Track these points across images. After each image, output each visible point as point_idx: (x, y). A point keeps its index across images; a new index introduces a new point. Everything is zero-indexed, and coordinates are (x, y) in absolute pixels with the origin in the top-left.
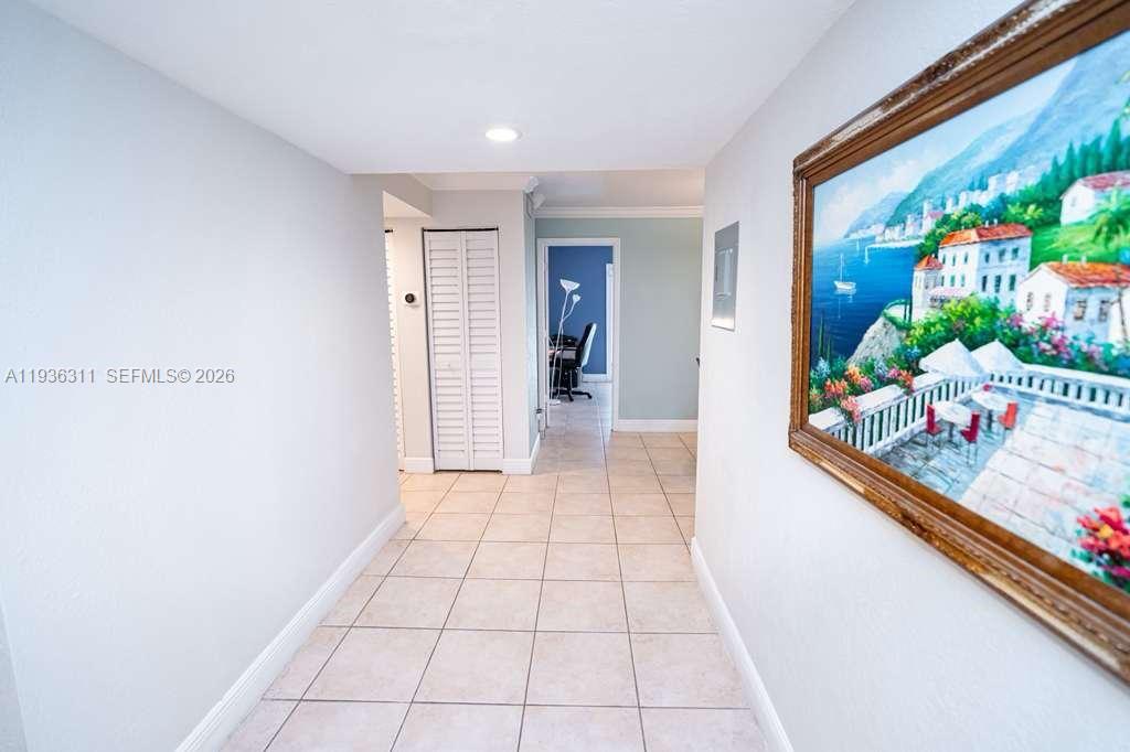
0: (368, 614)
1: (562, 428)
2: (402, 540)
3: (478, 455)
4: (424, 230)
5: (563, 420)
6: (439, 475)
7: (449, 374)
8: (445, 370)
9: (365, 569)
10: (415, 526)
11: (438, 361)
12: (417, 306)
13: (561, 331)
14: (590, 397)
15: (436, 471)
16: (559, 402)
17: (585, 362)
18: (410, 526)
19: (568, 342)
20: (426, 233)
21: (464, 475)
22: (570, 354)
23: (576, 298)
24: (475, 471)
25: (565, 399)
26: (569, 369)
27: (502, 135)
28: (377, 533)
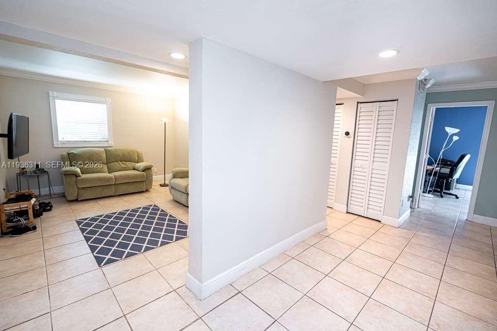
0: (301, 257)
1: (429, 210)
2: (322, 235)
3: (369, 210)
4: (358, 103)
5: (431, 206)
6: (348, 215)
7: (361, 170)
8: (359, 167)
9: (305, 241)
10: (330, 232)
11: (357, 163)
12: (350, 137)
13: (441, 156)
14: (457, 198)
15: (347, 213)
16: (432, 196)
17: (457, 176)
18: (328, 230)
19: (444, 163)
20: (359, 104)
21: (361, 218)
22: (446, 171)
23: (456, 138)
24: (367, 218)
25: (438, 195)
26: (443, 179)
27: (388, 54)
28: (313, 229)
